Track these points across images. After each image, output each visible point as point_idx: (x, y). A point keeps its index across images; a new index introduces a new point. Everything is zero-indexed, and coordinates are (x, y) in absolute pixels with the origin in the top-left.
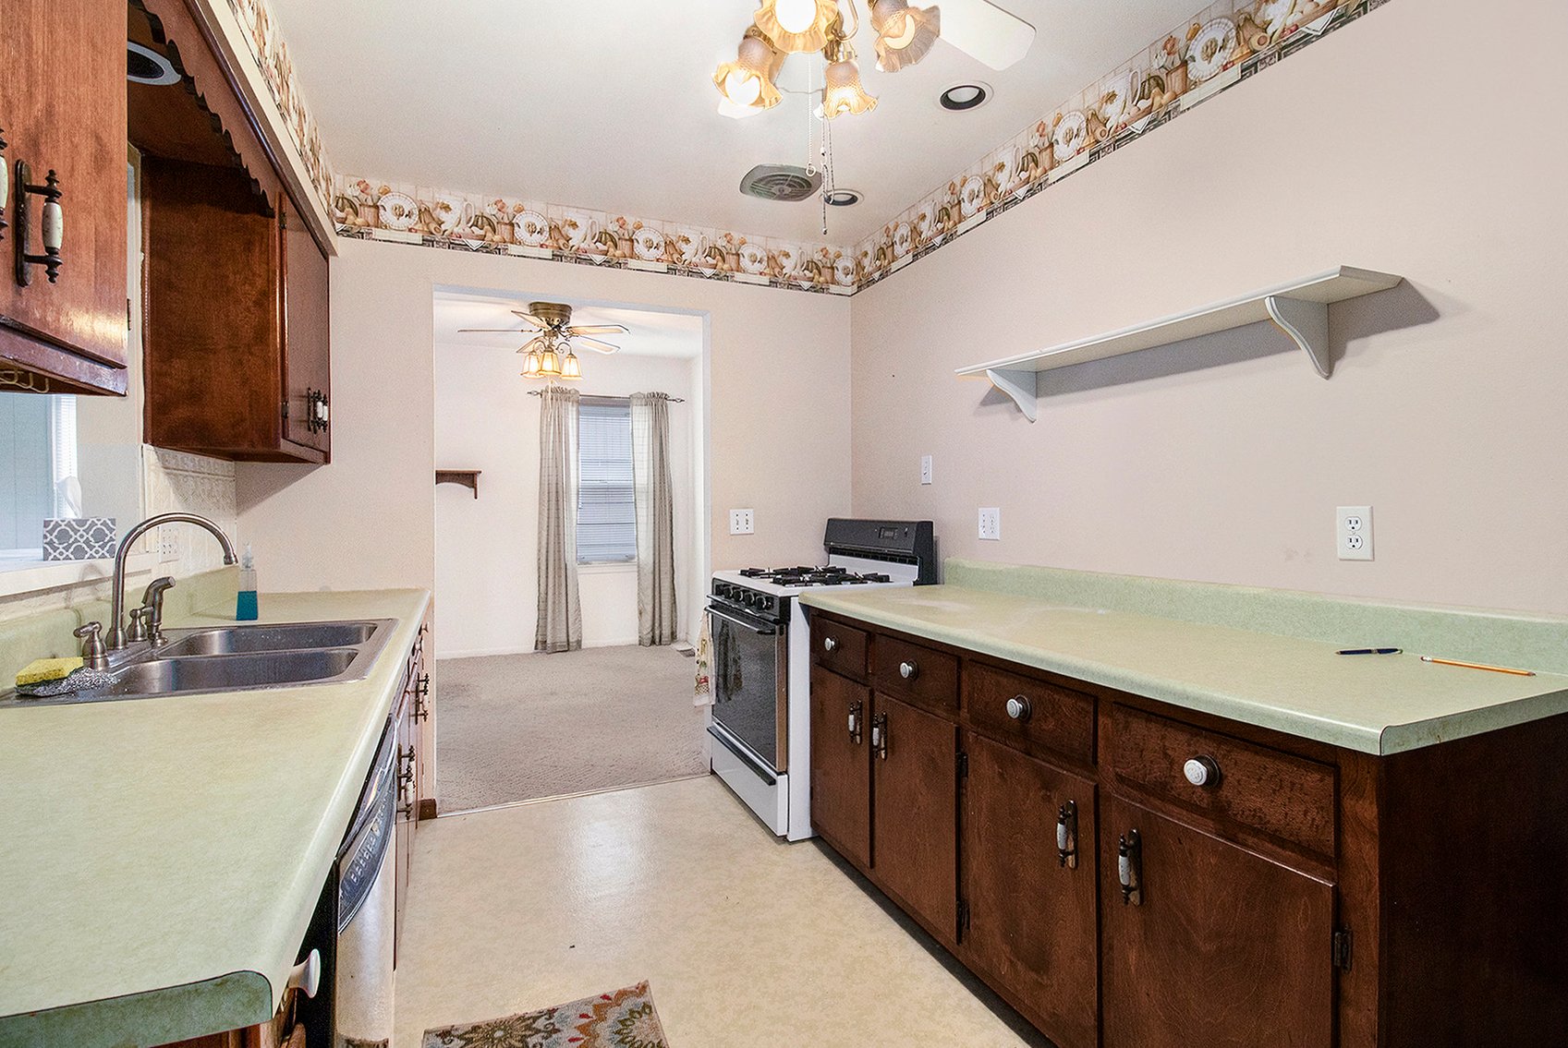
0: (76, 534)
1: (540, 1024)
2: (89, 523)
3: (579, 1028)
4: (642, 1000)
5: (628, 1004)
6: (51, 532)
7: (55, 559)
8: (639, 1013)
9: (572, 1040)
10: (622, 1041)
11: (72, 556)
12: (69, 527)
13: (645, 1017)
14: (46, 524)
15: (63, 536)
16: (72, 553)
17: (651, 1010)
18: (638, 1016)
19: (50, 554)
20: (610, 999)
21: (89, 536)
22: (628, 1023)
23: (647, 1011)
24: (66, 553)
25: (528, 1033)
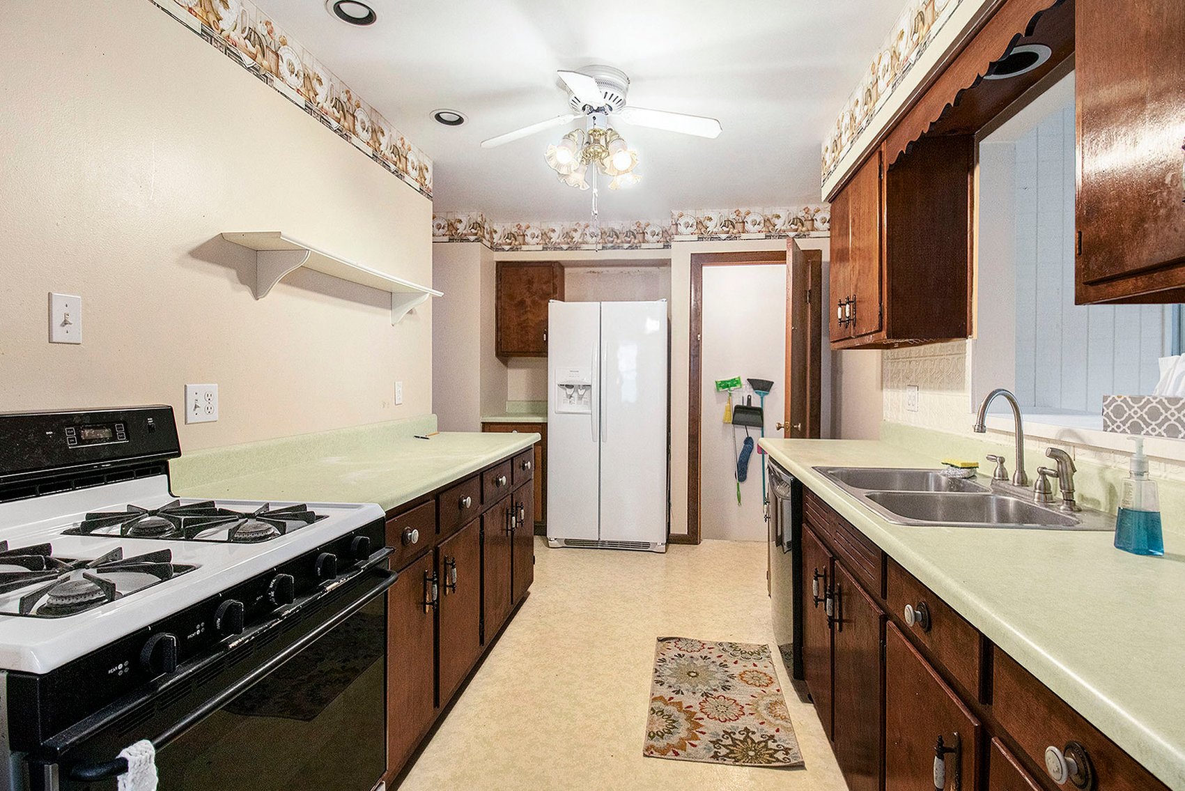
0: (1130, 410)
1: (723, 751)
2: (1144, 400)
3: (697, 739)
4: (652, 742)
5: (661, 743)
6: (1108, 406)
7: (1113, 430)
8: (658, 735)
9: (704, 733)
10: (674, 721)
11: (1127, 430)
12: (1125, 403)
13: (655, 731)
14: (1105, 398)
15: (1118, 412)
16: (1128, 428)
17: (649, 734)
18: (659, 733)
19: (1109, 426)
20: (673, 751)
21: (1143, 413)
22: (666, 731)
23: (652, 735)
24: (1122, 427)
25: (732, 748)
